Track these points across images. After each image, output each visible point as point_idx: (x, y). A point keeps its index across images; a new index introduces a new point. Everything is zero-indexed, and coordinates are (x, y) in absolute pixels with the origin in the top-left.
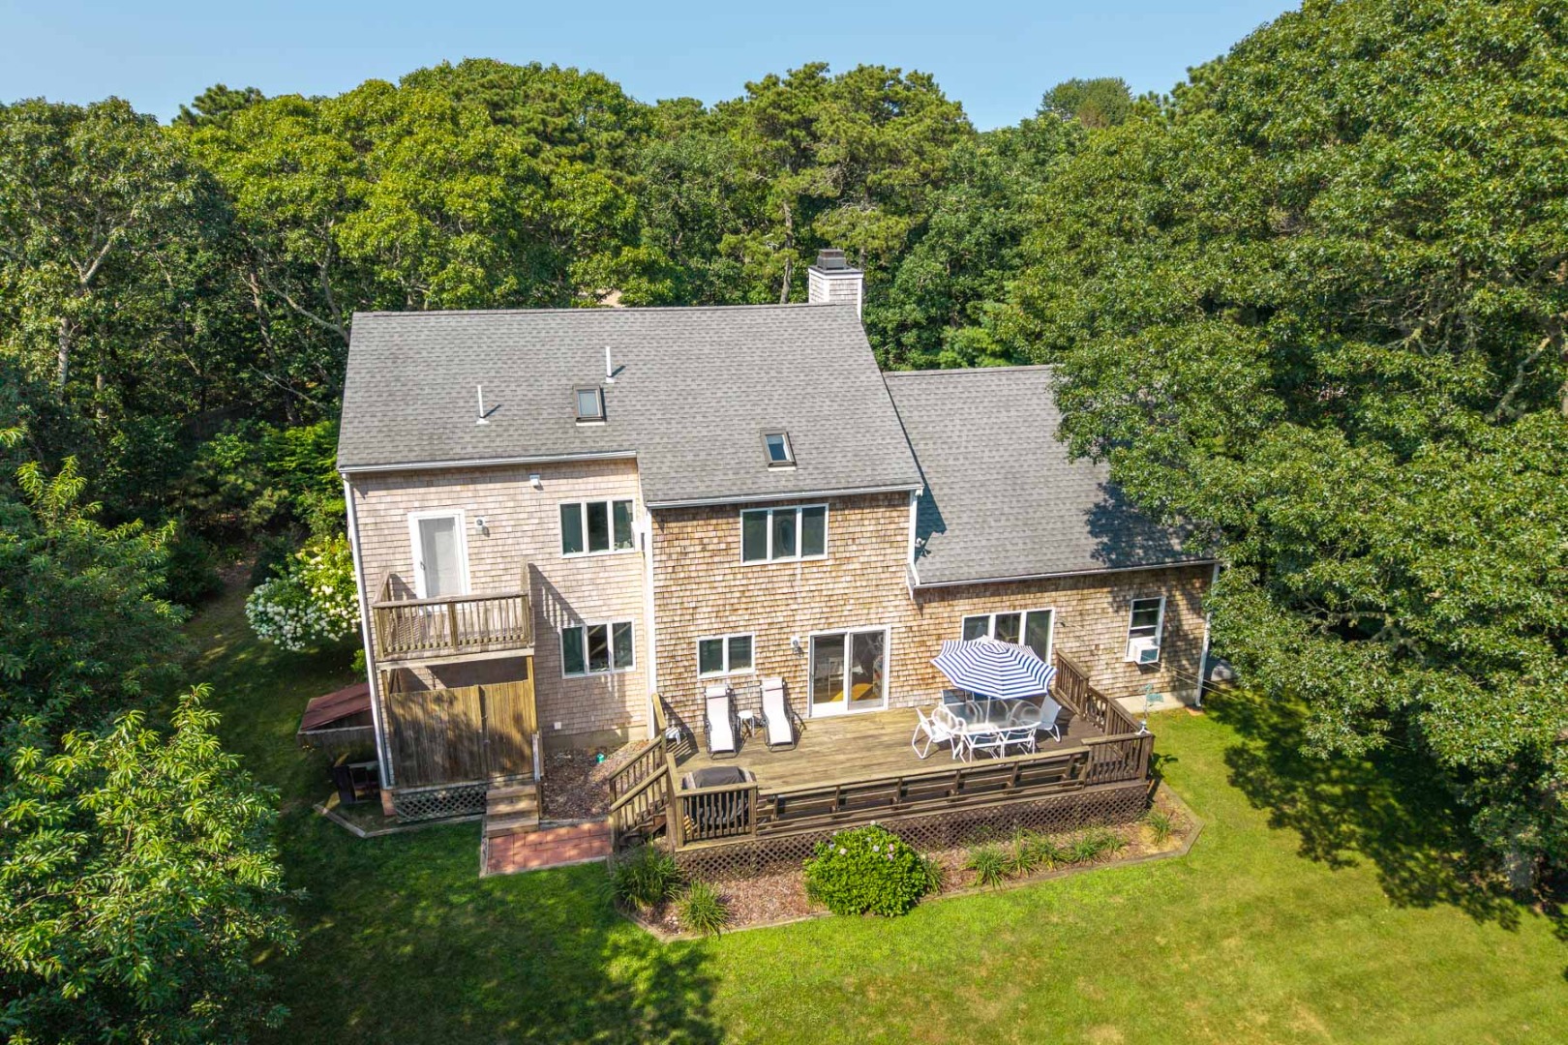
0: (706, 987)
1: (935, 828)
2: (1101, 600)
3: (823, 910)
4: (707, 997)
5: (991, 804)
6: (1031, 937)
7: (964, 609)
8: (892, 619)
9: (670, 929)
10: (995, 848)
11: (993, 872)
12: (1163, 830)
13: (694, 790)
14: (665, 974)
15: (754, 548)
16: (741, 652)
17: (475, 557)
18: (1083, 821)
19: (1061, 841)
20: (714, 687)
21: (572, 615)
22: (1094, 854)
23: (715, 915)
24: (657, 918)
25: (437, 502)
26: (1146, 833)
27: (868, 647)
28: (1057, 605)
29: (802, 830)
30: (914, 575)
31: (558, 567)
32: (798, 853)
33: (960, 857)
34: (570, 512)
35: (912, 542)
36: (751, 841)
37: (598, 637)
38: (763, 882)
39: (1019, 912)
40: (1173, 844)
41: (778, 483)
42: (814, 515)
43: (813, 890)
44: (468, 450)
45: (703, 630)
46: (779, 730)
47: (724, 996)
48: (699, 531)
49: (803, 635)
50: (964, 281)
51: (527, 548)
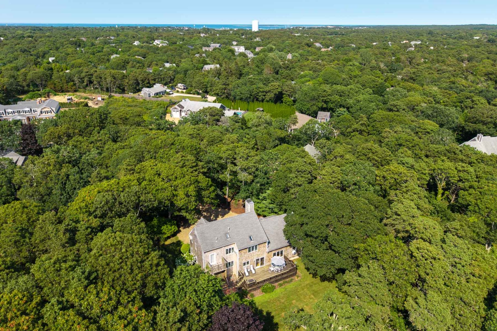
0: (255, 304)
1: (274, 281)
2: (289, 247)
3: (264, 293)
4: (255, 305)
5: (280, 278)
6: (286, 292)
7: (273, 252)
8: (265, 256)
9: (249, 298)
10: (280, 282)
11: (281, 285)
12: (298, 277)
13: (249, 283)
14: (250, 303)
15: (249, 251)
16: (248, 263)
17: (216, 258)
18: (289, 277)
19: (287, 280)
20: (245, 268)
21: (227, 262)
22: (291, 281)
23: (253, 296)
24: (247, 297)
25: (212, 253)
26: (296, 277)
27: (262, 259)
28: (283, 249)
29: (260, 285)
30: (267, 250)
31: (226, 256)
32: (259, 288)
33: (276, 284)
34: (227, 250)
35: (267, 246)
36: (255, 287)
37: (229, 263)
38: (256, 291)
39: (284, 290)
40: (299, 278)
41: (252, 243)
42: (256, 246)
43: (263, 291)
44: (216, 246)
45: (243, 262)
46: (253, 272)
47: (257, 304)
48: (244, 251)
49: (255, 260)
50: (263, 187)
51: (222, 255)
